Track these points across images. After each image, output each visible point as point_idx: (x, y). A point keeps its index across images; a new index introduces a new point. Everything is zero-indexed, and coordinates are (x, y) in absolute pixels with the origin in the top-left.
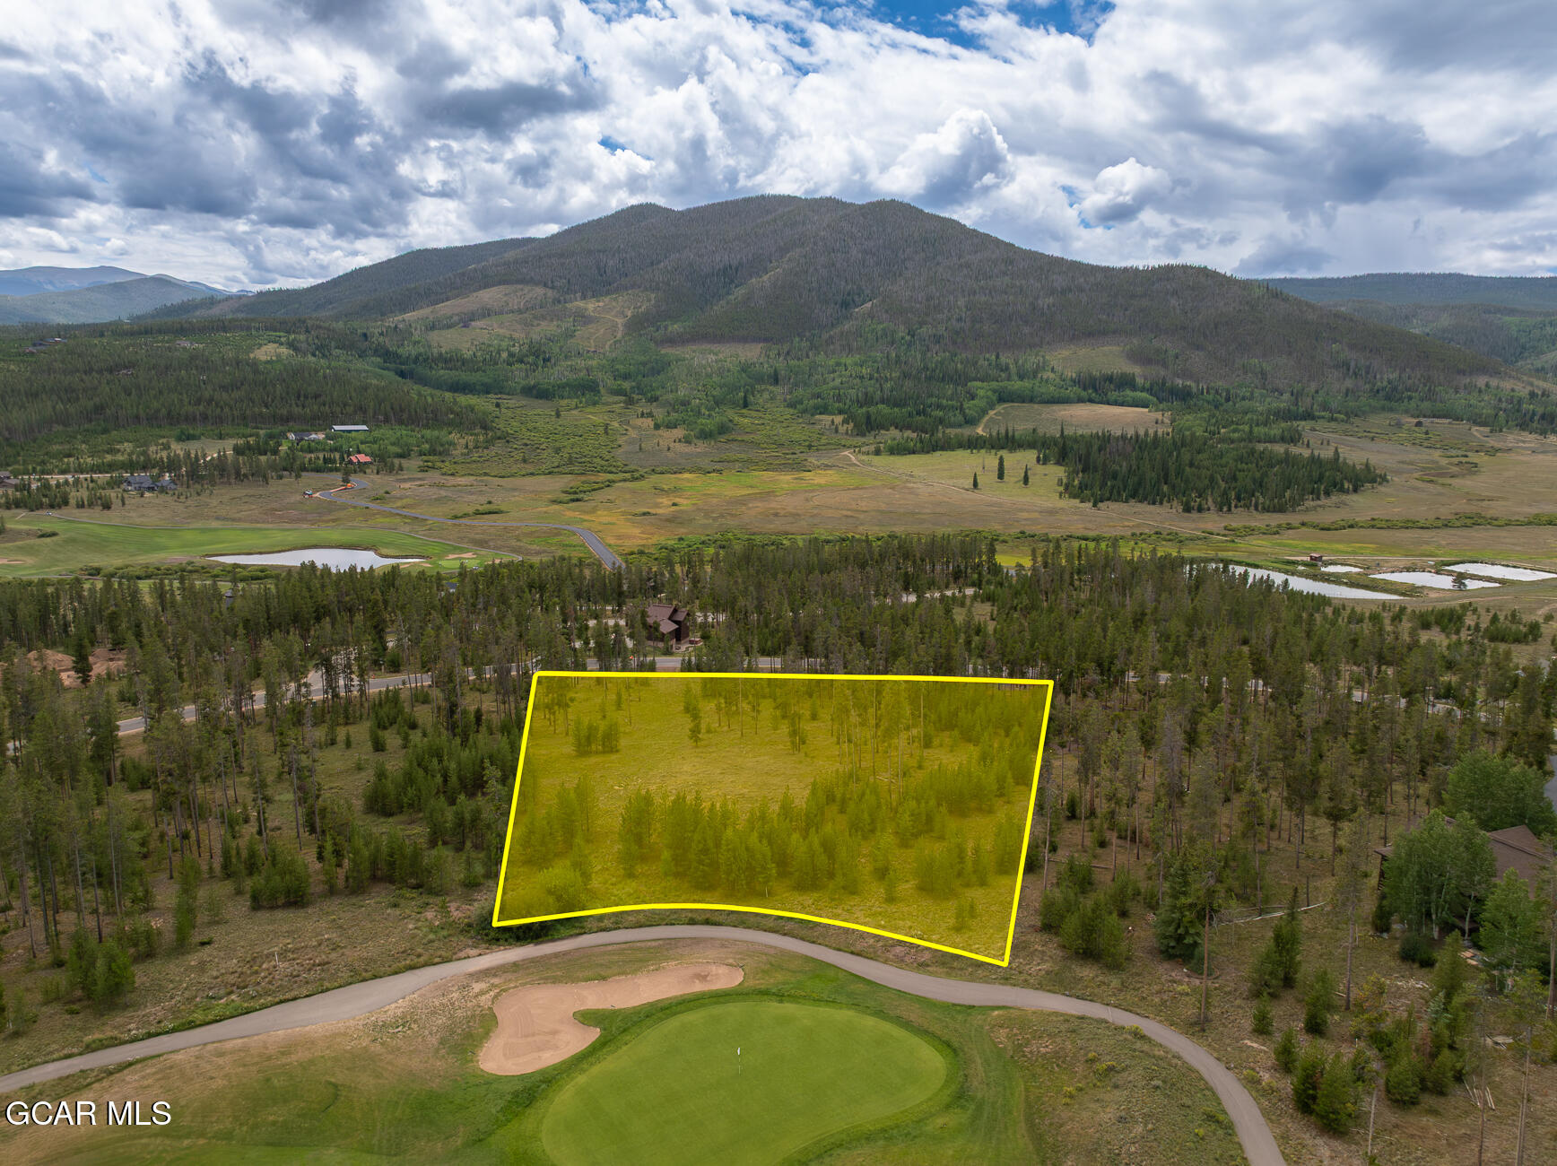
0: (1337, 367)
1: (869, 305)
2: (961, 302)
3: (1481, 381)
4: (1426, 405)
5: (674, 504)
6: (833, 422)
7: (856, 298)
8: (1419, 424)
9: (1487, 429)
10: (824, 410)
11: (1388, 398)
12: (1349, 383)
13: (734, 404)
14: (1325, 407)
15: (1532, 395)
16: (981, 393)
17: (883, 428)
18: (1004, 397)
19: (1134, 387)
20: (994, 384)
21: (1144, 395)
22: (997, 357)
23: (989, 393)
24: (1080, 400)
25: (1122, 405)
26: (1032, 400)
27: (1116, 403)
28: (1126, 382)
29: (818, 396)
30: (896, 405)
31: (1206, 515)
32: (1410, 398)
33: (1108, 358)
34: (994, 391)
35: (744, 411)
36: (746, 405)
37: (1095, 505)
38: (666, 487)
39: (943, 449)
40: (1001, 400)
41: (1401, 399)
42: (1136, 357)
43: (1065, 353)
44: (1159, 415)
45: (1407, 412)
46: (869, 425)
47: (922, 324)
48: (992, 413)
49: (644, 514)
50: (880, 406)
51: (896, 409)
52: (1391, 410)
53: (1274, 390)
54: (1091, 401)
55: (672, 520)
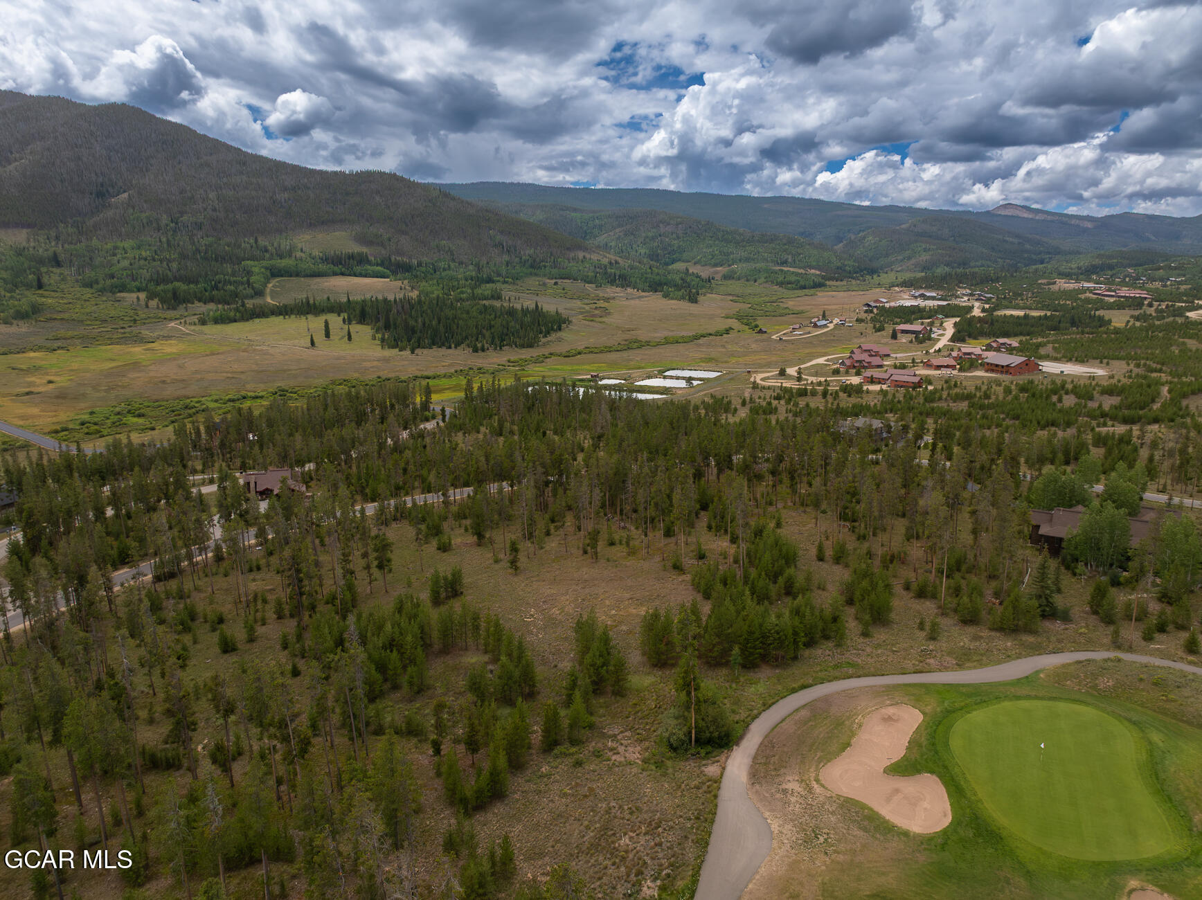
0: (495, 246)
1: (125, 195)
2: (212, 195)
3: (581, 255)
4: (554, 271)
5: (50, 382)
6: (138, 298)
7: (111, 190)
8: (556, 284)
9: (594, 286)
10: (123, 288)
11: (532, 266)
12: (506, 258)
13: (28, 286)
14: (499, 275)
15: (611, 263)
16: (256, 270)
17: (189, 302)
18: (275, 273)
19: (369, 262)
20: (265, 263)
21: (379, 268)
22: (256, 241)
23: (263, 270)
24: (335, 274)
25: (365, 276)
26: (297, 275)
27: (361, 275)
28: (362, 260)
29: (112, 277)
30: (190, 282)
31: (488, 353)
32: (545, 267)
33: (341, 241)
34: (266, 268)
35: (40, 292)
36: (40, 286)
37: (413, 352)
38: (24, 367)
39: (258, 316)
40: (274, 275)
41: (540, 268)
42: (362, 239)
43: (307, 237)
44: (399, 283)
45: (545, 276)
46: (175, 301)
47: (182, 213)
48: (270, 285)
49: (28, 394)
50: (177, 284)
51: (192, 286)
52: (536, 275)
53: (461, 263)
54: (343, 274)
55: (62, 396)
